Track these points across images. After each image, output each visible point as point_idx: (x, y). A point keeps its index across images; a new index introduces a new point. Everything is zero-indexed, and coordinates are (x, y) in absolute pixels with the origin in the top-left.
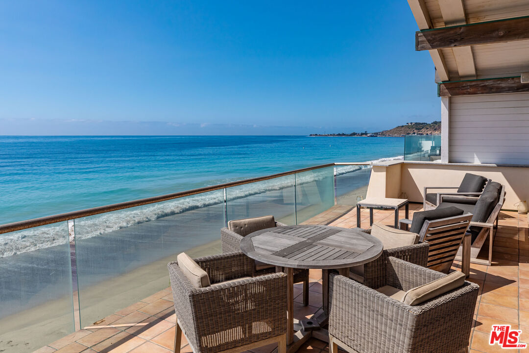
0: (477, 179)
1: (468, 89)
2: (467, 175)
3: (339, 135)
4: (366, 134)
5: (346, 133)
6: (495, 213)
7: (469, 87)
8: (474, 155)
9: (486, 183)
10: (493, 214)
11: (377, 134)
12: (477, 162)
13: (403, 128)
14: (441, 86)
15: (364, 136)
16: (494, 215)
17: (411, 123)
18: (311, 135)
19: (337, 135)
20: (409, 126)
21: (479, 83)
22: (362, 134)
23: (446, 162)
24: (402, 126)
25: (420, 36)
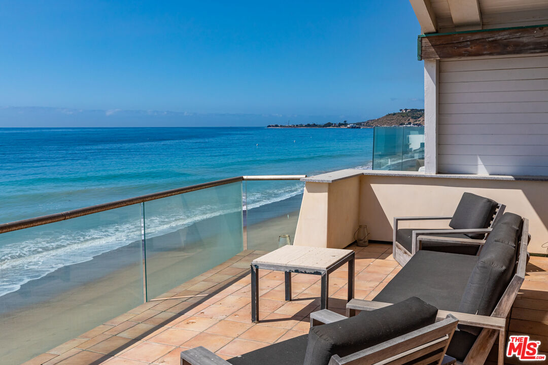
0: (481, 204)
1: (468, 46)
2: (466, 196)
3: (309, 125)
4: (345, 124)
5: (318, 123)
6: (509, 295)
7: (469, 43)
8: (477, 160)
9: (497, 210)
10: (504, 298)
11: (360, 124)
12: (482, 172)
13: (395, 117)
14: (423, 41)
15: (343, 127)
16: (508, 300)
17: (406, 110)
18: (269, 126)
19: (306, 126)
20: (403, 113)
21: (486, 36)
22: (340, 125)
23: (433, 173)
24: (394, 114)
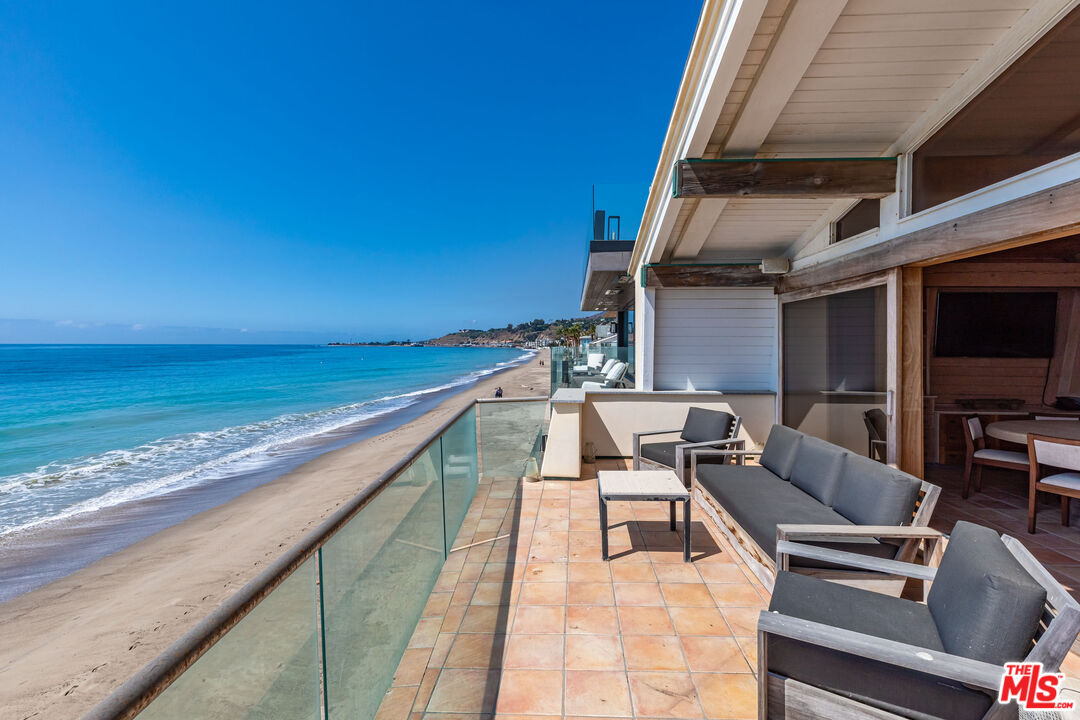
2: (691, 408)
3: (372, 344)
4: (409, 343)
5: (382, 342)
7: (689, 275)
9: (734, 422)
11: (423, 343)
12: (690, 389)
13: (455, 337)
14: (649, 270)
15: (406, 345)
17: (465, 330)
20: (462, 333)
21: (702, 269)
22: (404, 343)
23: (650, 390)
24: (454, 334)
25: (686, 170)
